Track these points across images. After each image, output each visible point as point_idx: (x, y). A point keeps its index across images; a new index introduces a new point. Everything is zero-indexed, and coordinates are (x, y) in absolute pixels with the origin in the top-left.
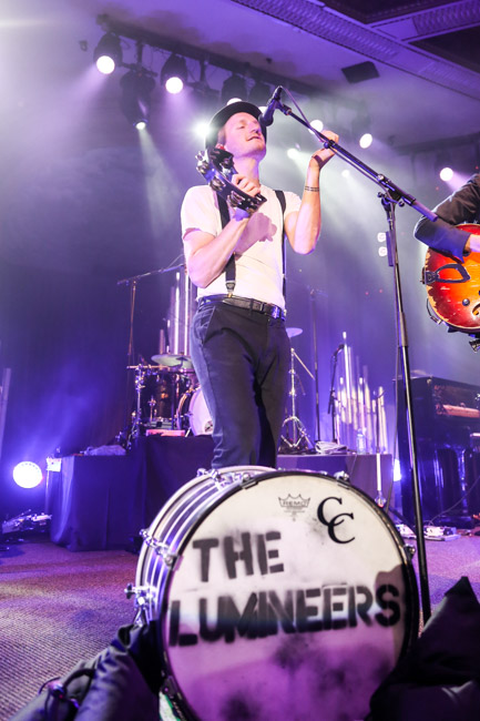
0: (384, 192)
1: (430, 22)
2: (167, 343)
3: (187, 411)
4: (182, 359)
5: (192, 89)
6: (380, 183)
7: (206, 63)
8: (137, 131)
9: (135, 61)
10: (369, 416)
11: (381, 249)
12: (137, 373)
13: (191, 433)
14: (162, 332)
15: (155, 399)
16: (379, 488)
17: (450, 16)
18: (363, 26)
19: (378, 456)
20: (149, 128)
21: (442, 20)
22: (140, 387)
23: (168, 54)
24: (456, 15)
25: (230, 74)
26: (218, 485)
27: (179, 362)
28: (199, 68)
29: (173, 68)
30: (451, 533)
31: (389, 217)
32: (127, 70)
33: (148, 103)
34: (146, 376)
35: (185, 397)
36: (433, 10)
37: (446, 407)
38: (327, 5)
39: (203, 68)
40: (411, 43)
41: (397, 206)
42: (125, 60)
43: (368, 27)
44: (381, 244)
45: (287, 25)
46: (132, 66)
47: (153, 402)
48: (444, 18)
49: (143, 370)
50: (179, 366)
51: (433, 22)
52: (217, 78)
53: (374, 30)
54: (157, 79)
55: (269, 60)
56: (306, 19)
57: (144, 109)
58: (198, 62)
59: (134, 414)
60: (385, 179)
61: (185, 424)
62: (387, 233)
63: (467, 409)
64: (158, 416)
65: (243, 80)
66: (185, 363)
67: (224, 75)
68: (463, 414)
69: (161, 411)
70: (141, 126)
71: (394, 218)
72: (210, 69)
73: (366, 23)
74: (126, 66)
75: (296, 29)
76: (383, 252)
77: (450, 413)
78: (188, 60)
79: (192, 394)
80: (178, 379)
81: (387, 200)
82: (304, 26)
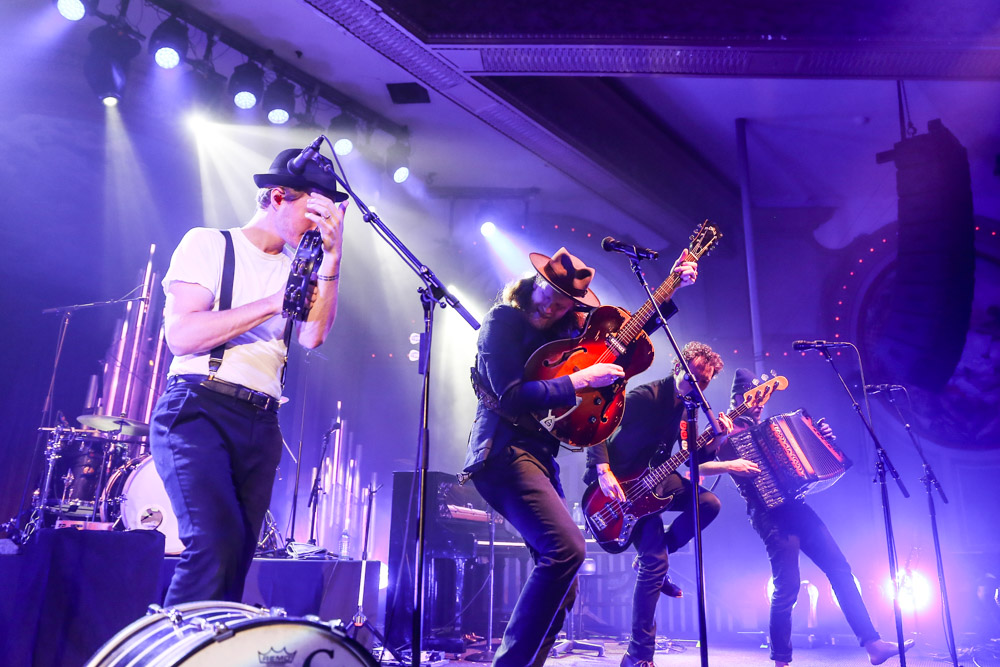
0: (425, 288)
1: (499, 59)
2: (100, 394)
3: (120, 494)
4: (122, 423)
5: (191, 67)
6: (422, 276)
7: (216, 38)
8: (104, 107)
9: (115, 13)
10: (355, 508)
11: (413, 351)
12: (52, 436)
13: (121, 525)
14: (94, 378)
15: (73, 472)
16: (360, 603)
17: (522, 59)
18: (422, 44)
19: (364, 563)
20: (121, 107)
21: (513, 60)
22: (54, 457)
23: (165, 15)
24: (529, 59)
25: (246, 59)
26: (178, 631)
27: (117, 427)
28: (205, 41)
29: (169, 35)
30: (439, 659)
31: (426, 316)
32: (103, 23)
33: (125, 70)
34: (64, 442)
35: (117, 473)
36: (505, 47)
37: (451, 507)
38: (384, 11)
39: (210, 45)
40: (472, 77)
41: (437, 305)
42: (101, 8)
43: (428, 47)
44: (413, 347)
45: (331, 21)
46: (110, 19)
47: (69, 477)
48: (516, 59)
49: (62, 433)
50: (116, 432)
51: (503, 60)
52: (227, 61)
53: (434, 53)
54: (145, 44)
55: (299, 54)
56: (356, 21)
57: (118, 80)
58: (205, 35)
59: (37, 493)
60: (428, 272)
61: (113, 511)
62: (422, 335)
63: (474, 510)
64: (73, 497)
65: (263, 72)
66: (124, 428)
67: (238, 59)
68: (470, 517)
69: (80, 489)
70: (110, 102)
71: (431, 319)
72: (220, 47)
73: (426, 43)
74: (102, 16)
75: (342, 29)
76: (414, 356)
77: (454, 515)
78: (191, 28)
79: (129, 471)
80: (112, 449)
81: (428, 298)
82: (351, 28)
